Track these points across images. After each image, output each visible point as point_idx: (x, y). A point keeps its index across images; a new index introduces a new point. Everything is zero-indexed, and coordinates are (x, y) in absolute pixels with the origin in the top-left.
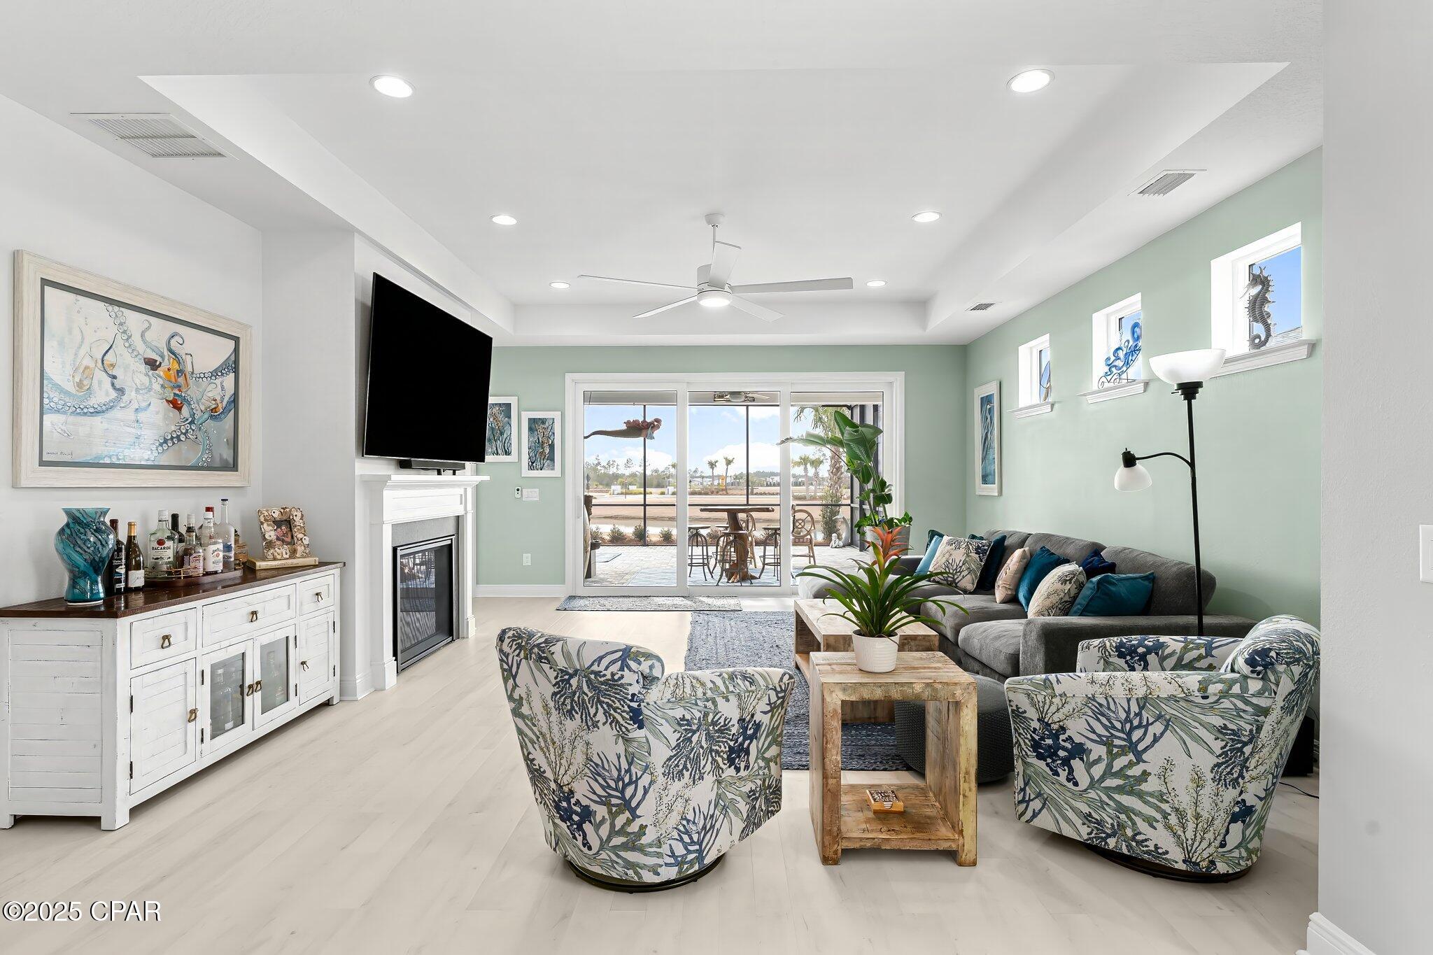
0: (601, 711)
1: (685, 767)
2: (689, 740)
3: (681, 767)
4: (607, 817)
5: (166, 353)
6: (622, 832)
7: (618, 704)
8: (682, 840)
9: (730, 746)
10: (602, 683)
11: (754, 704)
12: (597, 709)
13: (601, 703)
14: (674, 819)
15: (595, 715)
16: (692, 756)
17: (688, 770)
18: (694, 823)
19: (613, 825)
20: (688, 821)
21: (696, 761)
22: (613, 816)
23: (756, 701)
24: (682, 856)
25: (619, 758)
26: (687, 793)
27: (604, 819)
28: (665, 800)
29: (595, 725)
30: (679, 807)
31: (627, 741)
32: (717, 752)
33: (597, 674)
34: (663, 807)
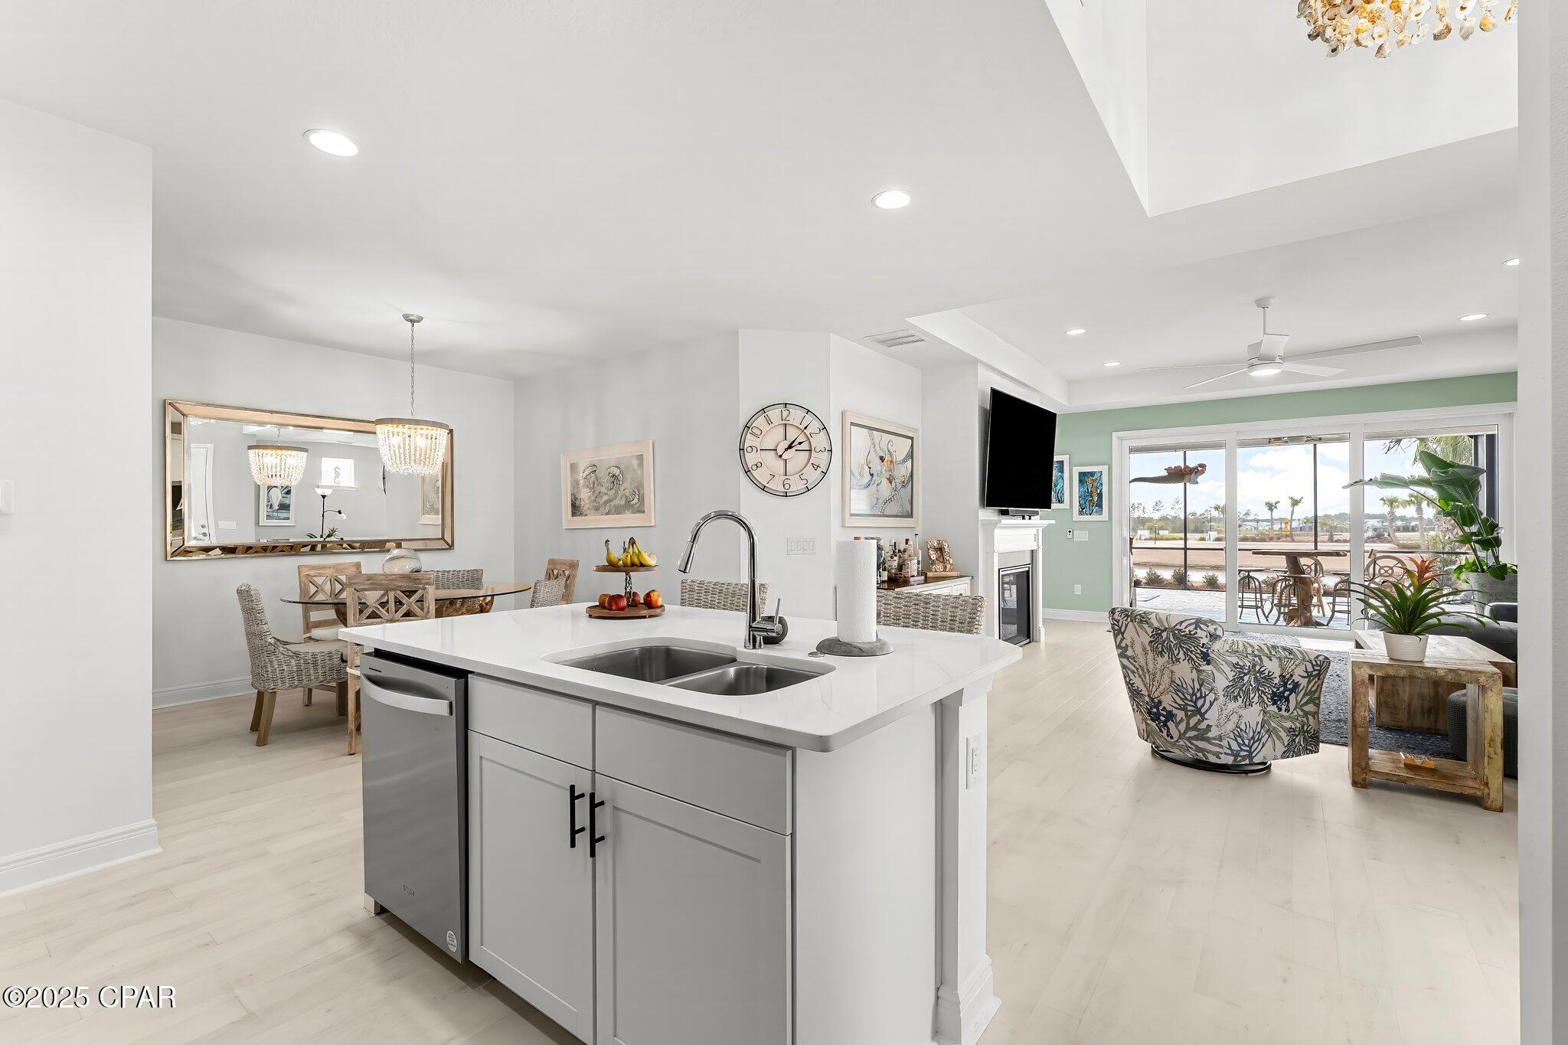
0: (1182, 652)
1: (1239, 694)
2: (1242, 678)
3: (1236, 694)
4: (1184, 718)
5: (887, 452)
6: (1195, 728)
7: (1193, 649)
8: (1236, 740)
9: (1273, 691)
10: (1183, 636)
11: (1293, 667)
12: (1179, 651)
13: (1182, 647)
14: (1230, 726)
15: (1178, 655)
16: (1244, 689)
17: (1241, 697)
18: (1245, 732)
19: (1188, 723)
20: (1241, 730)
21: (1247, 693)
22: (1188, 717)
23: (1294, 666)
24: (1237, 751)
25: (1193, 681)
26: (1241, 712)
27: (1182, 720)
28: (1225, 712)
29: (1178, 660)
30: (1234, 718)
31: (1199, 671)
32: (1262, 691)
33: (1180, 630)
34: (1223, 716)
